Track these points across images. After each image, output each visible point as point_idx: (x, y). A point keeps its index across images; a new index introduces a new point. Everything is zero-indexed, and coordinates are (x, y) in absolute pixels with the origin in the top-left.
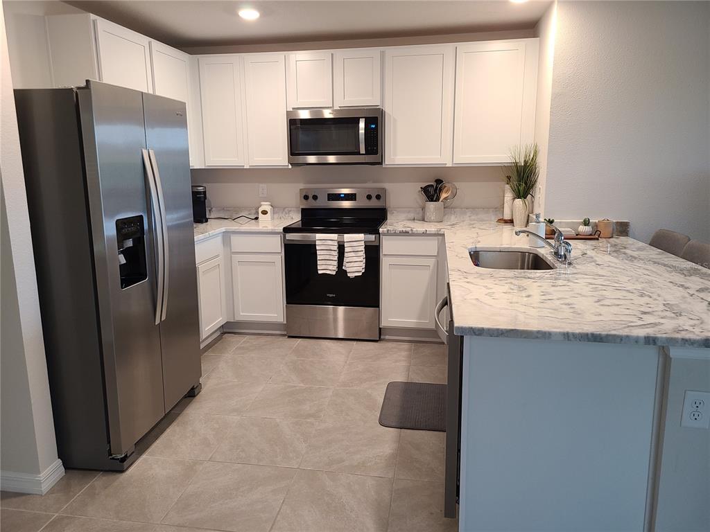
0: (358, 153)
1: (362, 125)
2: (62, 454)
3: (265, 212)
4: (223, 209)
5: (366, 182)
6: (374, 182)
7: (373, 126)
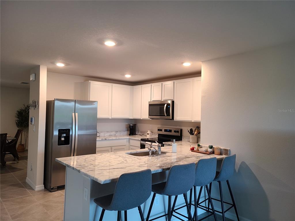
0: (165, 116)
1: (165, 105)
2: (45, 184)
3: (148, 134)
4: (141, 132)
5: (176, 126)
6: (179, 126)
7: (169, 107)
